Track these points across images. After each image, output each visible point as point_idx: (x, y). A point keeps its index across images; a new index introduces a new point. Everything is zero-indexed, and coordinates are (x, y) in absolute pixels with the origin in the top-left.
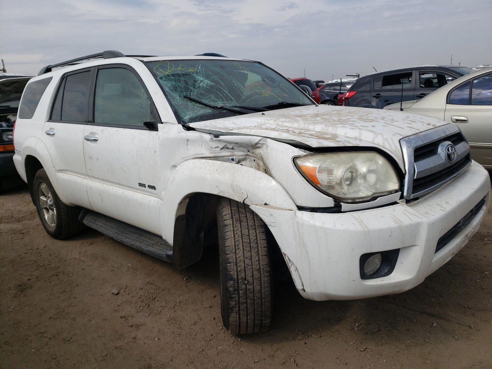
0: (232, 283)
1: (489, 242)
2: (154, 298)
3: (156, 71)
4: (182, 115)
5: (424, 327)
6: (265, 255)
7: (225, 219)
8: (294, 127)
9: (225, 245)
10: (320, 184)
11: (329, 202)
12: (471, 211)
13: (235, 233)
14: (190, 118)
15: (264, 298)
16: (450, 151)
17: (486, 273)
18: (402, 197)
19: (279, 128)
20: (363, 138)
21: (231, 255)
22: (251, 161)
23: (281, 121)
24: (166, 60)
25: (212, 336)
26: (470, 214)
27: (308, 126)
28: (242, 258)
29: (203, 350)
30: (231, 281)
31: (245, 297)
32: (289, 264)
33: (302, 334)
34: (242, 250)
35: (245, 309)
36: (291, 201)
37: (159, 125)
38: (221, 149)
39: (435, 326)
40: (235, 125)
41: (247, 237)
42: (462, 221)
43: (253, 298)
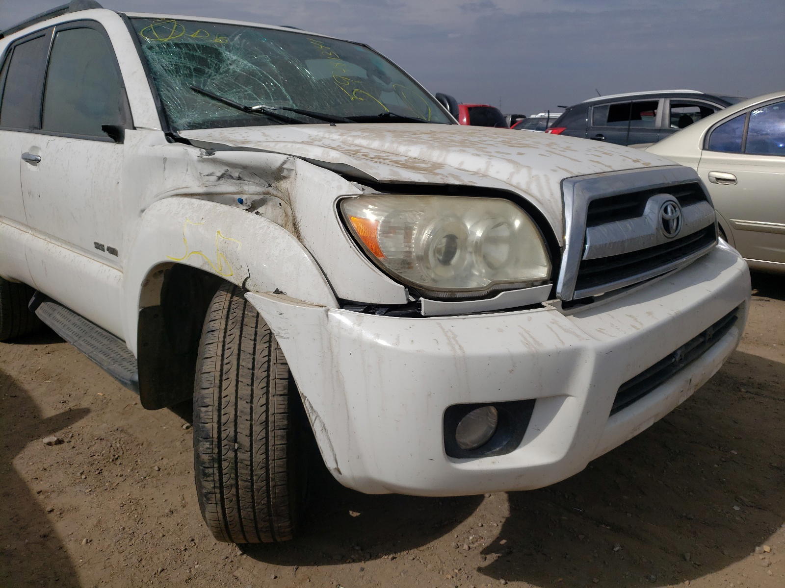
0: (208, 446)
1: (748, 395)
2: (117, 459)
3: (143, 34)
4: (174, 115)
5: (595, 551)
6: (281, 395)
7: (214, 318)
8: (372, 147)
9: (202, 371)
10: (382, 256)
11: (398, 295)
12: (703, 334)
13: (227, 346)
14: (190, 123)
15: (274, 480)
16: (670, 214)
17: (733, 451)
18: (553, 295)
19: (344, 146)
20: (492, 172)
21: (211, 390)
22: (274, 206)
23: (351, 136)
24: (173, 19)
25: (193, 540)
26: (701, 340)
27: (397, 147)
28: (233, 399)
29: (163, 570)
30: (207, 442)
31: (233, 476)
32: (312, 418)
33: (362, 550)
34: (234, 383)
35: (234, 499)
36: (326, 290)
37: (128, 133)
38: (219, 178)
39: (618, 551)
40: (266, 138)
41: (248, 356)
42: (679, 353)
43: (249, 478)
